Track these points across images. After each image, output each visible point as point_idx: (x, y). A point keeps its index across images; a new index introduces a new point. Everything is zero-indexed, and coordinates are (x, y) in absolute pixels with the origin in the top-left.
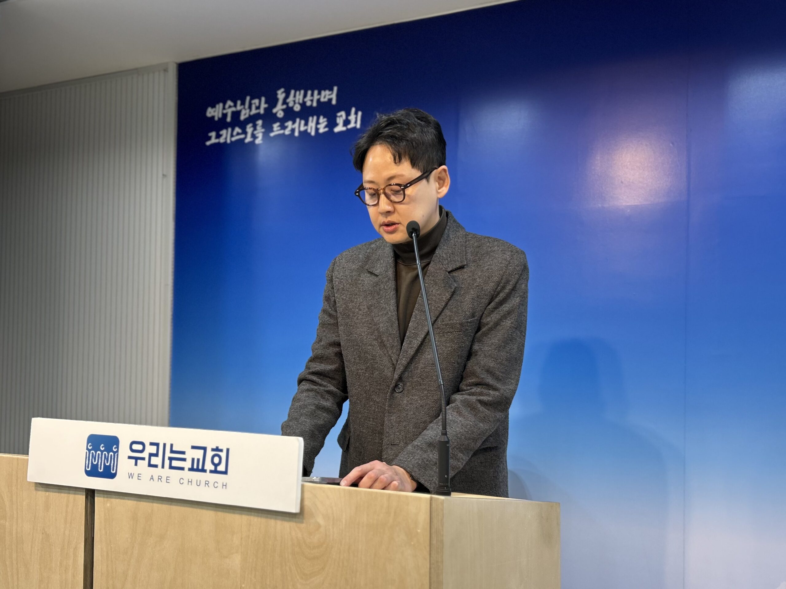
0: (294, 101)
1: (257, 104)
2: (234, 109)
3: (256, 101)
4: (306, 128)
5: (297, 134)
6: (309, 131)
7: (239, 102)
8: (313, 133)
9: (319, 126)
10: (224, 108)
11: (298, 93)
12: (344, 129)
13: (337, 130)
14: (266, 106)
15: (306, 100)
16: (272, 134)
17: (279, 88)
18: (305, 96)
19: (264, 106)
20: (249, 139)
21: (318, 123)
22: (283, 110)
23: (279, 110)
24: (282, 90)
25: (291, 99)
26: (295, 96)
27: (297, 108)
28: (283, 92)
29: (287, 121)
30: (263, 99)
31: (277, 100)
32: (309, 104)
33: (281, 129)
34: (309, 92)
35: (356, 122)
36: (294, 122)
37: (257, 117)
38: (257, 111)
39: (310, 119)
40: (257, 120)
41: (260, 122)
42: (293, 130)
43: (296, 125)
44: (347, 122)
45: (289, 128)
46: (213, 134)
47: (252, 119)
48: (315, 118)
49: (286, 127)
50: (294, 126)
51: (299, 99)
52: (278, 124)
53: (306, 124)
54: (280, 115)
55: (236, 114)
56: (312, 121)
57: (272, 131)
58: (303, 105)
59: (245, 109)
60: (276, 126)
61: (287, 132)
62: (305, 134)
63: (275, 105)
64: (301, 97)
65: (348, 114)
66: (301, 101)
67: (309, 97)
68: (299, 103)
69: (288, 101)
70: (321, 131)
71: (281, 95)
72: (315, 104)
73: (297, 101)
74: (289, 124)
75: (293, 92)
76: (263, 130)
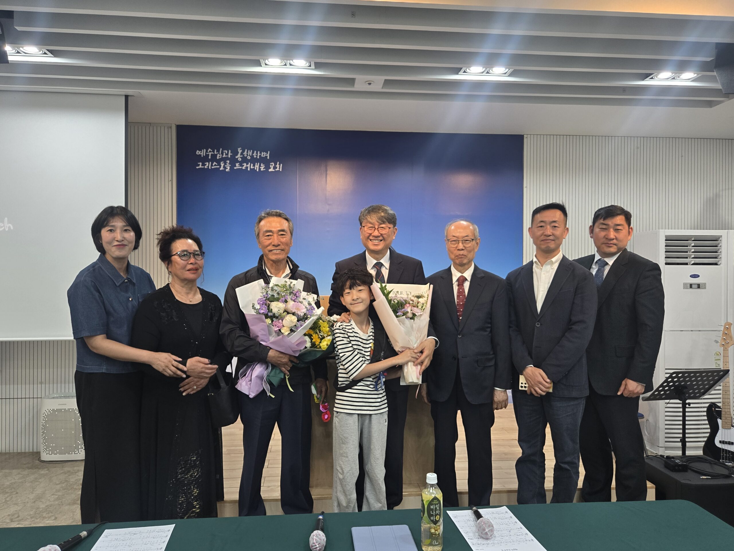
0: (247, 155)
1: (226, 153)
2: (213, 153)
3: (226, 152)
4: (254, 167)
5: (249, 169)
6: (256, 169)
7: (216, 150)
8: (258, 170)
9: (261, 168)
10: (207, 152)
11: (249, 151)
12: (274, 170)
13: (270, 170)
14: (232, 154)
15: (253, 155)
16: (235, 168)
17: (239, 148)
18: (253, 153)
19: (230, 154)
20: (222, 168)
21: (260, 166)
22: (241, 157)
23: (239, 157)
24: (241, 148)
25: (245, 153)
26: (247, 152)
27: (249, 158)
28: (240, 150)
29: (244, 163)
30: (230, 151)
31: (238, 152)
32: (255, 157)
33: (240, 166)
34: (255, 152)
35: (279, 168)
36: (247, 164)
37: (227, 158)
38: (227, 156)
39: (256, 164)
40: (227, 160)
41: (228, 161)
42: (247, 168)
43: (249, 165)
44: (275, 168)
45: (245, 166)
46: (201, 164)
47: (224, 160)
48: (259, 164)
49: (244, 165)
50: (247, 166)
51: (250, 154)
52: (239, 164)
53: (254, 166)
54: (240, 159)
55: (214, 156)
56: (257, 165)
57: (236, 167)
58: (252, 156)
59: (220, 154)
60: (237, 164)
61: (244, 168)
62: (253, 170)
63: (237, 155)
64: (251, 153)
65: (276, 164)
66: (251, 155)
67: (255, 154)
68: (250, 156)
69: (244, 154)
70: (262, 170)
71: (240, 151)
72: (258, 157)
73: (249, 154)
74: (245, 164)
75: (246, 150)
76: (230, 165)
